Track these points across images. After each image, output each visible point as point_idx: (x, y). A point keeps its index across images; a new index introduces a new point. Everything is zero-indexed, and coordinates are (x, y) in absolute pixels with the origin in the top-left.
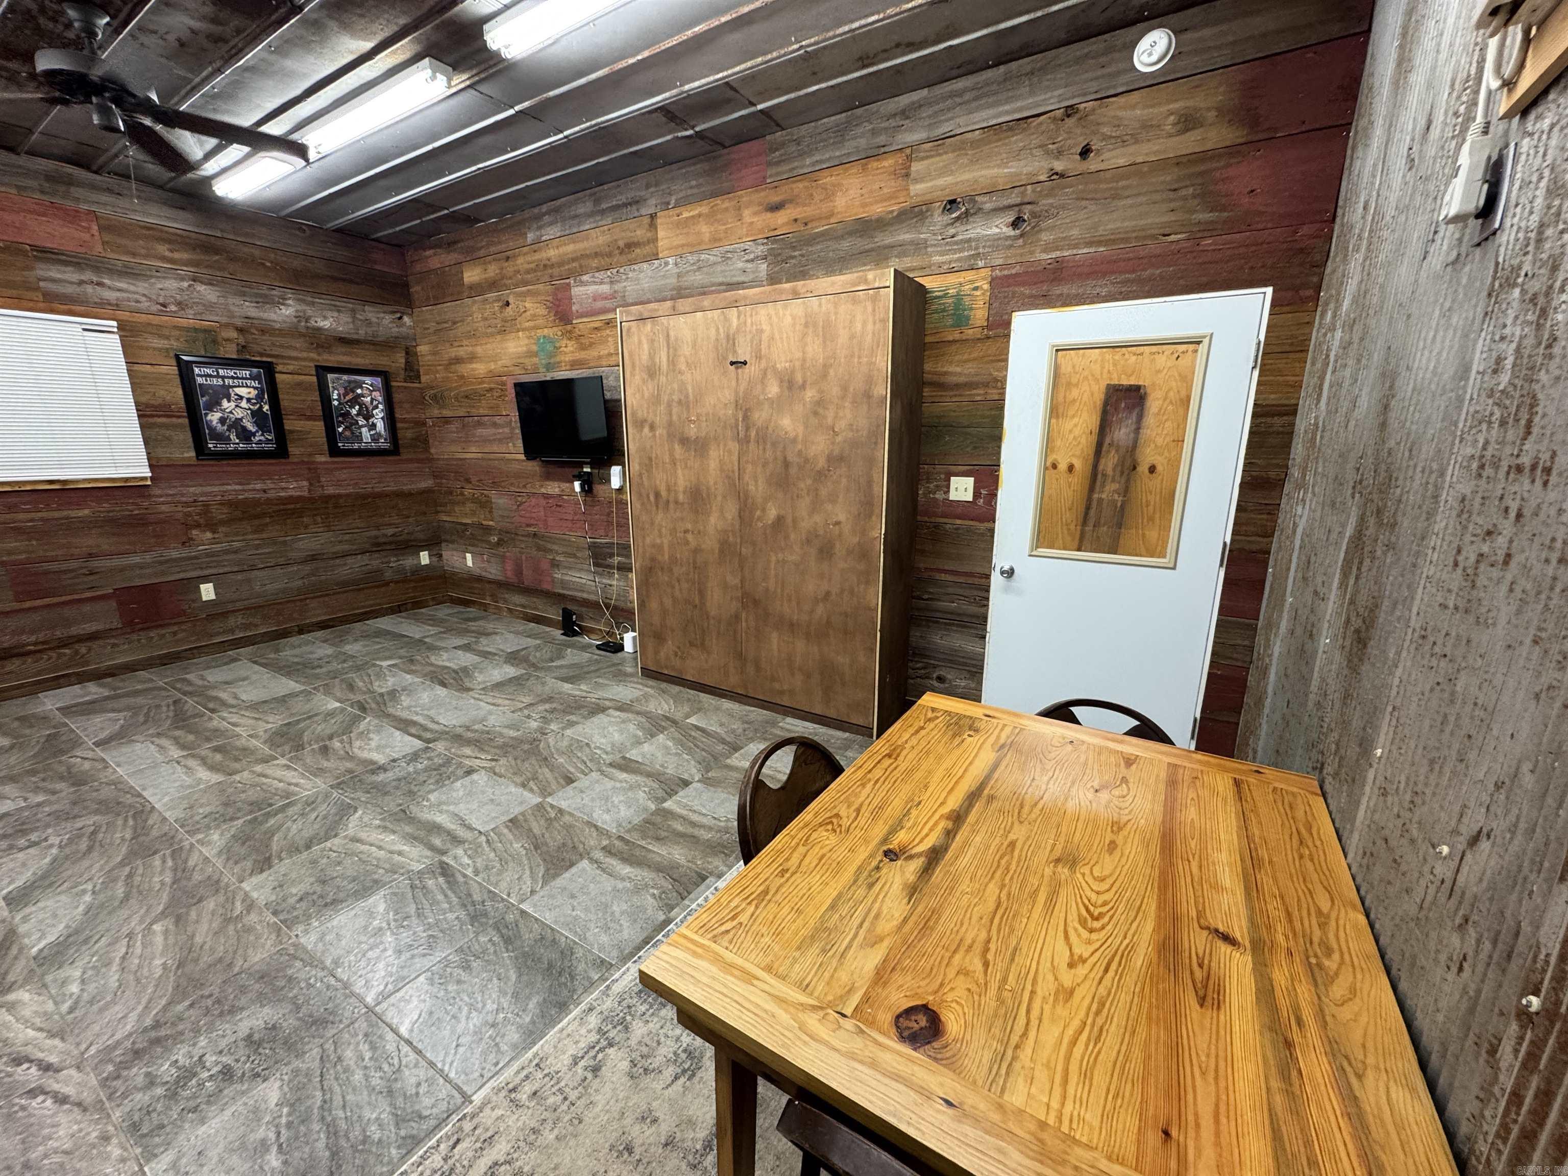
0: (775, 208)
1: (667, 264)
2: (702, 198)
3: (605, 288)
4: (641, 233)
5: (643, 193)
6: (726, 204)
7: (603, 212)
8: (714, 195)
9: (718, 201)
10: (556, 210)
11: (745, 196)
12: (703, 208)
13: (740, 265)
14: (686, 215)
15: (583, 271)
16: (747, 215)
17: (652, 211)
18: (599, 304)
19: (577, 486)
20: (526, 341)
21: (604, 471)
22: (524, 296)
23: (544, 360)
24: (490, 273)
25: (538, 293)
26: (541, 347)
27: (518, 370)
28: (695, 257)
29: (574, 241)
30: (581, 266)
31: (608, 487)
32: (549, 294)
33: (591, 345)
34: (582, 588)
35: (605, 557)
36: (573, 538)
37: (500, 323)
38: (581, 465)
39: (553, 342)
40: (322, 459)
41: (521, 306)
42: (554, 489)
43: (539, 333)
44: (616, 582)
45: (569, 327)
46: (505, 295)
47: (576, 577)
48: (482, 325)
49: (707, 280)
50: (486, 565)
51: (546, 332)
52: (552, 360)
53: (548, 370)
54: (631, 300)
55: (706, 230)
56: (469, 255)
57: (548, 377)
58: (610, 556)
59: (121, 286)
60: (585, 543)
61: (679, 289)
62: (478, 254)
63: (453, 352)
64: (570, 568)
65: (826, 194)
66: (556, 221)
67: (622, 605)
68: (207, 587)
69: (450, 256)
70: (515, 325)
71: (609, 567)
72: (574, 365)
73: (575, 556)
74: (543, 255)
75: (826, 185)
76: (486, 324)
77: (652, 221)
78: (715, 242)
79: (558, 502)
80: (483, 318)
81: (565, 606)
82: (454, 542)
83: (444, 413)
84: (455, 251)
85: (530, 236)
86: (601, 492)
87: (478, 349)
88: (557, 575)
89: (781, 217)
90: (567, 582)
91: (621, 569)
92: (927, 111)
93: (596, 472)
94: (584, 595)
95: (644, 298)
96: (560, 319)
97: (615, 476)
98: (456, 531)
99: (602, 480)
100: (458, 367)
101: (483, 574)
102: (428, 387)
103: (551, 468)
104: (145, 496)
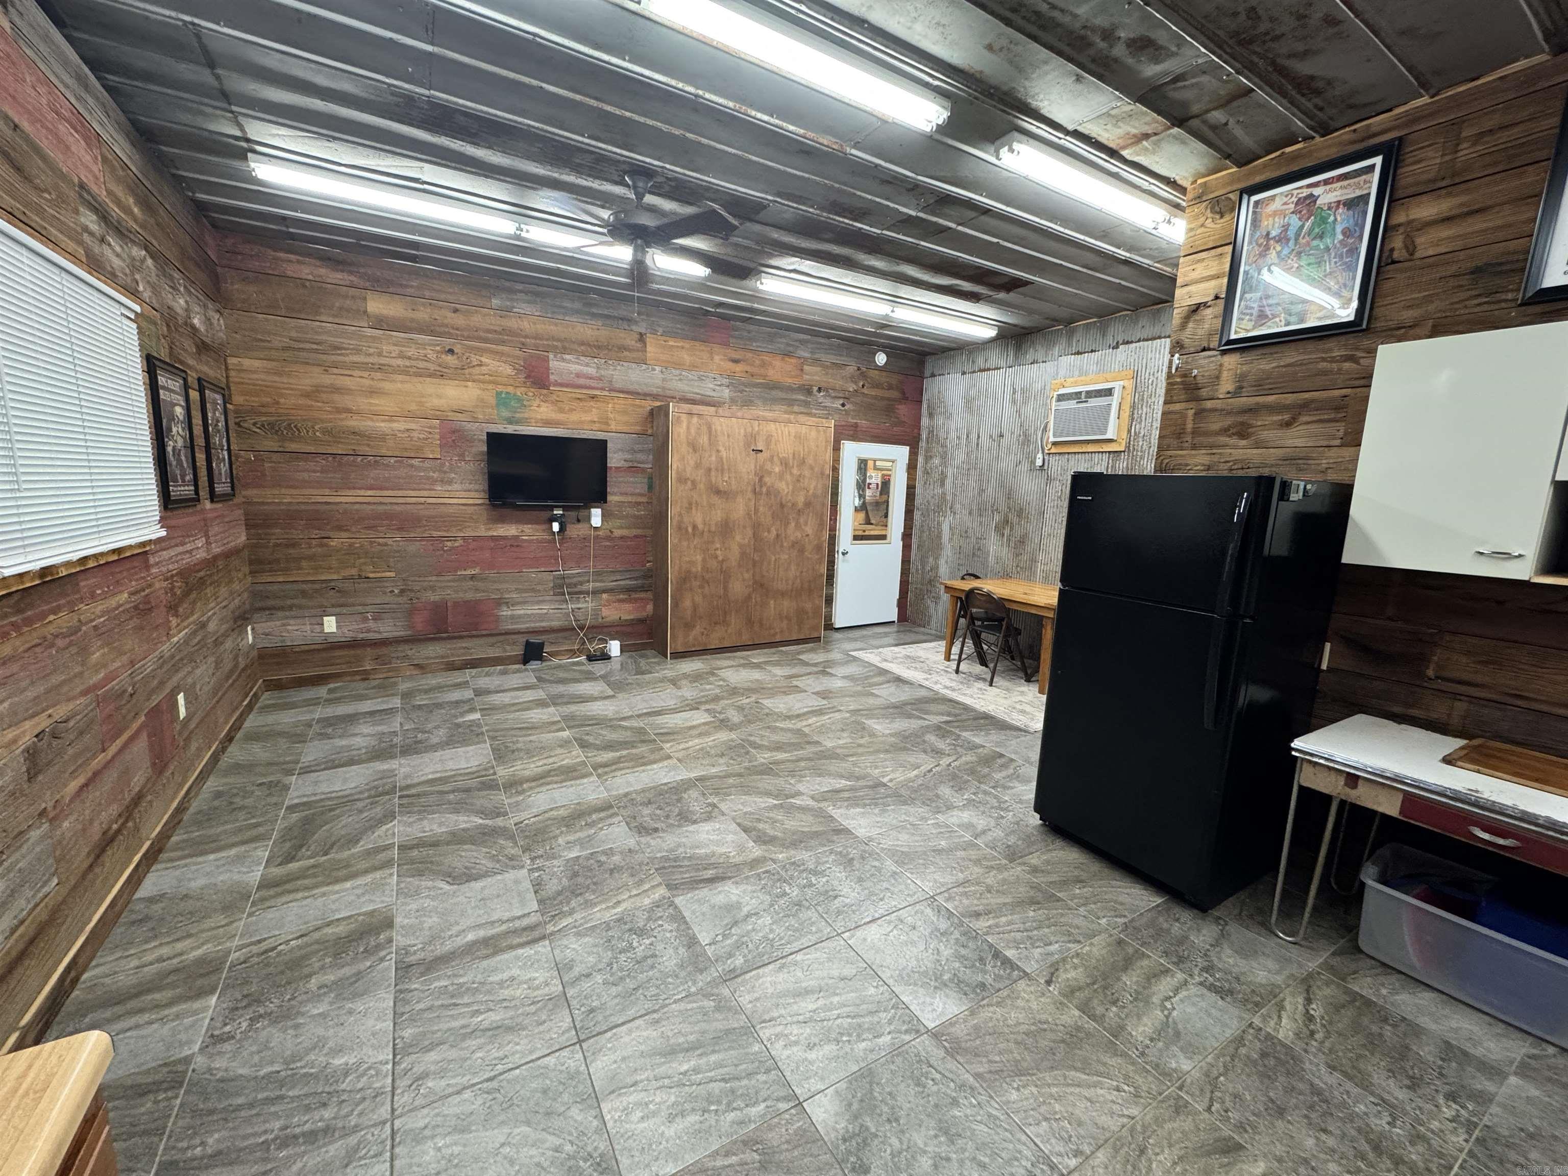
0: (736, 361)
1: (654, 370)
2: (685, 338)
3: (591, 371)
4: (630, 341)
5: (635, 316)
6: (703, 348)
7: (594, 316)
8: (694, 339)
9: (697, 344)
10: (537, 294)
11: (716, 348)
12: (687, 344)
13: (711, 386)
14: (671, 343)
15: (565, 350)
16: (717, 358)
17: (643, 331)
18: (582, 381)
19: (556, 527)
20: (479, 392)
21: (583, 513)
22: (482, 351)
23: (506, 413)
24: (423, 314)
25: (502, 354)
26: (502, 401)
27: (460, 417)
28: (678, 372)
29: (556, 325)
30: (564, 347)
31: (586, 526)
32: (518, 358)
33: (571, 410)
34: (542, 617)
35: (575, 585)
36: (532, 574)
37: (432, 367)
38: (552, 508)
39: (520, 400)
40: (208, 505)
41: (475, 359)
42: (510, 530)
43: (500, 388)
44: (587, 605)
45: (545, 391)
46: (448, 342)
47: (533, 609)
48: (400, 362)
49: (686, 388)
50: (371, 624)
51: (510, 389)
52: (517, 415)
53: (510, 423)
54: (618, 385)
55: (687, 358)
56: (383, 286)
57: (510, 429)
58: (581, 583)
59: (118, 249)
60: (549, 577)
61: (664, 388)
62: (399, 291)
63: (327, 380)
64: (525, 603)
65: (763, 365)
66: (535, 302)
67: (594, 623)
68: (181, 698)
69: (339, 275)
70: (461, 373)
71: (581, 593)
72: (547, 423)
73: (533, 590)
74: (512, 323)
75: (762, 360)
76: (407, 363)
77: (642, 337)
78: (693, 367)
79: (515, 543)
80: (402, 356)
81: (522, 639)
82: (291, 608)
83: (293, 447)
84: (351, 273)
85: (495, 302)
86: (575, 530)
87: (387, 386)
88: (505, 612)
89: (739, 368)
90: (520, 616)
91: (596, 592)
92: (810, 346)
93: (573, 514)
94: (544, 624)
95: (632, 388)
96: (534, 383)
97: (596, 517)
98: (304, 593)
99: (579, 521)
100: (336, 397)
101: (361, 636)
102: (253, 411)
103: (507, 511)
104: (148, 567)
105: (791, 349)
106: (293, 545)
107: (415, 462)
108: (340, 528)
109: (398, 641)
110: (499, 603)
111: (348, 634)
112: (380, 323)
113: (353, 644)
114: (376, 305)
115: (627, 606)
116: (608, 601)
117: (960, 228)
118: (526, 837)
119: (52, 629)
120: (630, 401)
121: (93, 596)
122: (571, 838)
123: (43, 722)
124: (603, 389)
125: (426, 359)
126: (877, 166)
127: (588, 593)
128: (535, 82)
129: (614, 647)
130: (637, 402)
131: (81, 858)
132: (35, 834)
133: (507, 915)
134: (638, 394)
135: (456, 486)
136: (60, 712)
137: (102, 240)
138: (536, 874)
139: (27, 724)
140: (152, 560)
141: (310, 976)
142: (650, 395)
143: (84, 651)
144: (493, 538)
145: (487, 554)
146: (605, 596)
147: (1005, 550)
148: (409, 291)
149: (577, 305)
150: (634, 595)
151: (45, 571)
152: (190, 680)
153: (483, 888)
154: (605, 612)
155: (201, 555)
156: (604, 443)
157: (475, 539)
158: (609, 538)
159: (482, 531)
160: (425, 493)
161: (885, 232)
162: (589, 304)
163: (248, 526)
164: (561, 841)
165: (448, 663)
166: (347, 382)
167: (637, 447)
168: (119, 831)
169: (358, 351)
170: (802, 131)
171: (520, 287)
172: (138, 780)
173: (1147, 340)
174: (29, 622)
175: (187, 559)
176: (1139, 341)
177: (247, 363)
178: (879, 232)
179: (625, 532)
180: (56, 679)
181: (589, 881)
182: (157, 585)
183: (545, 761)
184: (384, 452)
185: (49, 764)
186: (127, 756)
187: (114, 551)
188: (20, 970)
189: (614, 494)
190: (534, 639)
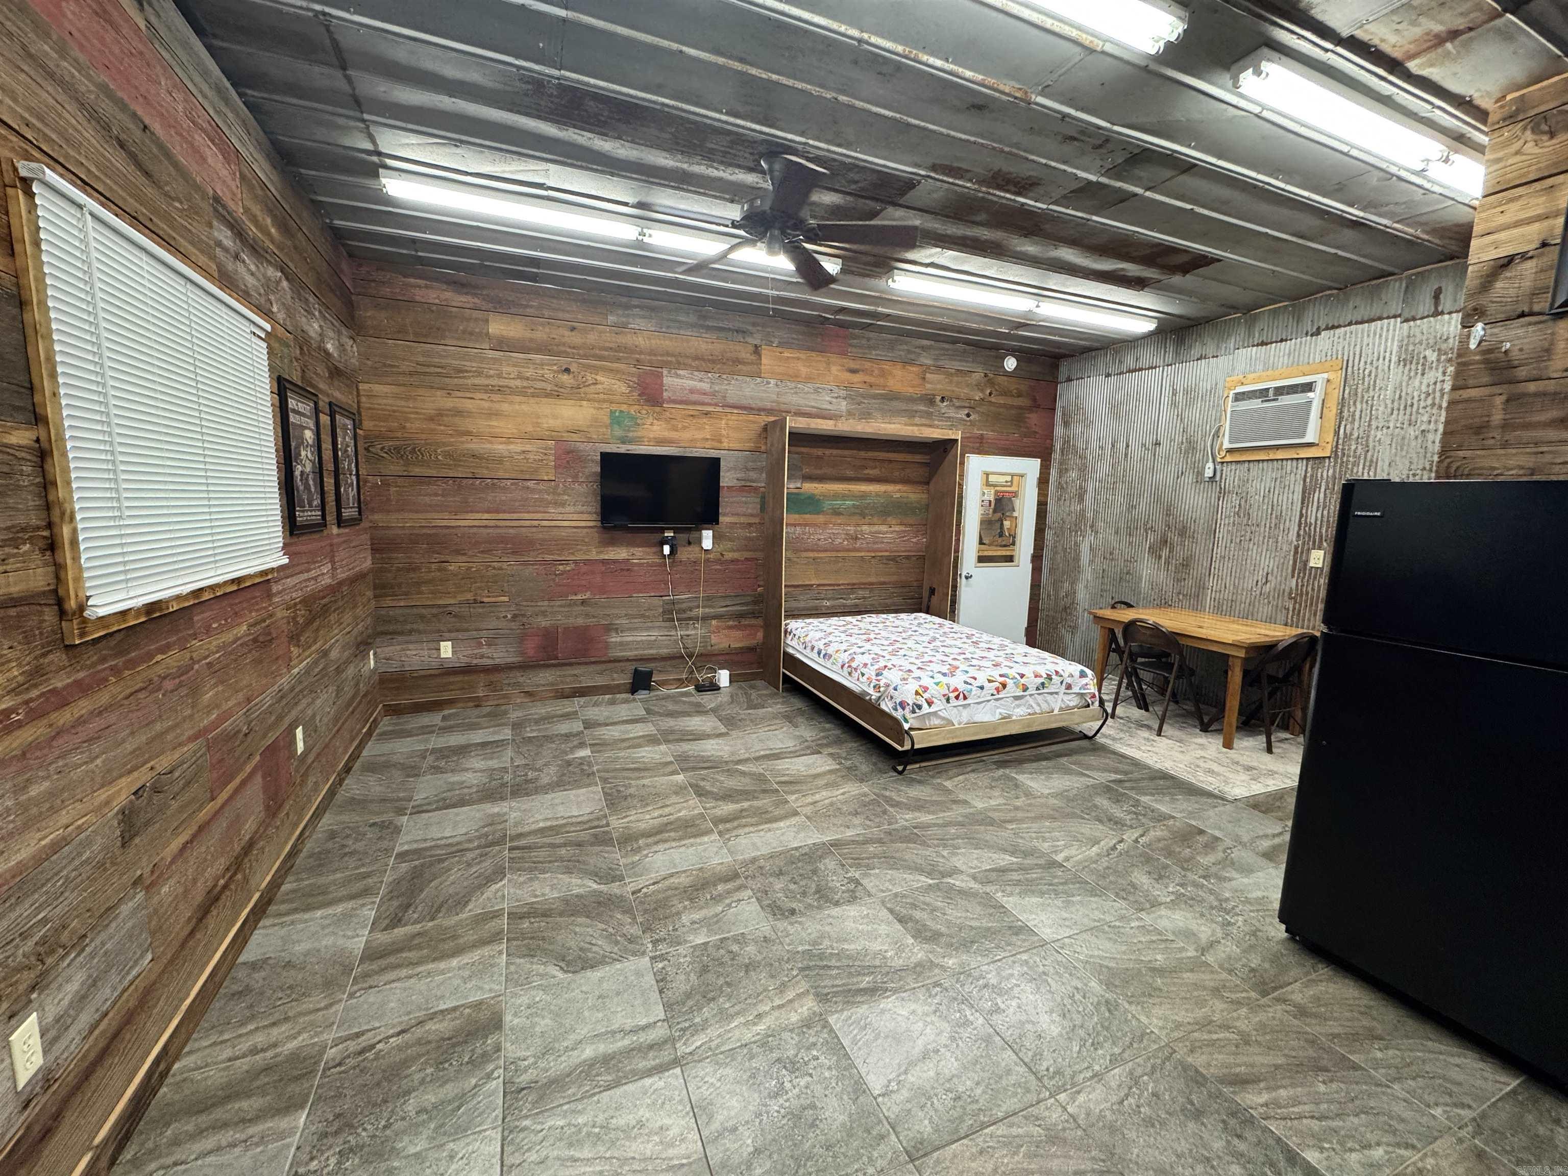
0: (853, 371)
1: (768, 383)
2: (801, 348)
3: (705, 386)
4: (745, 353)
5: (750, 328)
6: (820, 358)
7: (709, 329)
8: (811, 349)
9: (813, 354)
10: (652, 309)
11: (834, 358)
12: (803, 355)
13: (828, 399)
14: (786, 354)
15: (679, 365)
16: (834, 369)
17: (757, 342)
18: (695, 397)
19: (667, 549)
20: (592, 411)
21: (694, 535)
22: (596, 369)
23: (618, 432)
24: (541, 334)
25: (617, 371)
26: (616, 420)
27: (575, 437)
28: (793, 385)
29: (671, 339)
30: (678, 362)
31: (697, 549)
32: (633, 375)
33: (684, 428)
34: (650, 644)
35: (684, 611)
36: (643, 599)
37: (549, 387)
38: (663, 530)
39: (633, 418)
40: (335, 530)
41: (590, 378)
42: (620, 553)
43: (614, 407)
44: (696, 632)
45: (658, 409)
46: (564, 361)
47: (642, 636)
48: (518, 383)
49: (802, 402)
50: (485, 650)
51: (624, 408)
52: (631, 434)
53: (623, 443)
54: (730, 401)
55: (804, 370)
56: (503, 307)
57: (623, 449)
58: (691, 609)
59: (253, 267)
60: (657, 602)
61: (778, 403)
62: (521, 311)
63: (449, 403)
64: (636, 629)
65: (883, 374)
66: (651, 318)
67: (703, 651)
68: (299, 732)
69: (463, 298)
70: (576, 393)
71: (690, 619)
72: (660, 442)
73: (643, 616)
74: (628, 339)
75: (882, 370)
76: (525, 384)
77: (757, 350)
78: (809, 379)
79: (624, 567)
80: (520, 377)
81: (631, 667)
82: (410, 632)
83: (417, 471)
84: (475, 295)
85: (612, 319)
86: (685, 554)
87: (505, 407)
88: (614, 639)
89: (857, 378)
90: (628, 643)
91: (705, 618)
92: (932, 352)
93: (683, 537)
94: (651, 652)
95: (744, 402)
96: (647, 401)
97: (707, 539)
98: (422, 617)
99: (690, 543)
100: (457, 420)
101: (475, 662)
102: (381, 436)
103: (618, 534)
104: (269, 595)
105: (913, 356)
106: (414, 570)
107: (531, 484)
108: (458, 552)
109: (510, 667)
110: (609, 628)
111: (464, 660)
112: (503, 345)
113: (468, 670)
114: (498, 327)
115: (739, 634)
116: (718, 627)
117: (1148, 194)
118: (646, 911)
119: (160, 670)
120: (745, 417)
121: (208, 630)
122: (696, 916)
123: (143, 776)
124: (716, 405)
125: (543, 379)
126: (1065, 116)
127: (697, 619)
128: (675, 46)
129: (723, 677)
130: (751, 417)
131: (179, 925)
132: (125, 909)
133: (629, 1023)
134: (752, 409)
135: (568, 509)
136: (163, 763)
137: (237, 257)
138: (660, 965)
139: (124, 781)
140: (275, 588)
141: (408, 1092)
142: (764, 410)
143: (195, 691)
144: (604, 562)
145: (598, 579)
146: (714, 622)
147: (1162, 575)
148: (529, 311)
149: (692, 319)
150: (745, 622)
151: (151, 607)
152: (309, 712)
153: (601, 980)
154: (714, 639)
155: (327, 581)
156: (719, 459)
157: (587, 562)
158: (718, 561)
159: (594, 555)
160: (539, 516)
161: (1051, 207)
162: (705, 318)
163: (374, 550)
164: (685, 919)
165: (557, 691)
166: (469, 405)
167: (750, 465)
168: (225, 887)
169: (479, 374)
170: (980, 77)
171: (635, 302)
172: (249, 827)
173: (1362, 322)
174: (132, 664)
175: (311, 587)
176: (1350, 324)
177: (378, 388)
178: (1044, 206)
179: (736, 555)
180: (158, 727)
181: (721, 981)
182: (279, 615)
183: (660, 812)
184: (501, 474)
185: (148, 823)
186: (239, 802)
187: (233, 581)
188: (100, 1073)
189: (725, 515)
190: (643, 668)
